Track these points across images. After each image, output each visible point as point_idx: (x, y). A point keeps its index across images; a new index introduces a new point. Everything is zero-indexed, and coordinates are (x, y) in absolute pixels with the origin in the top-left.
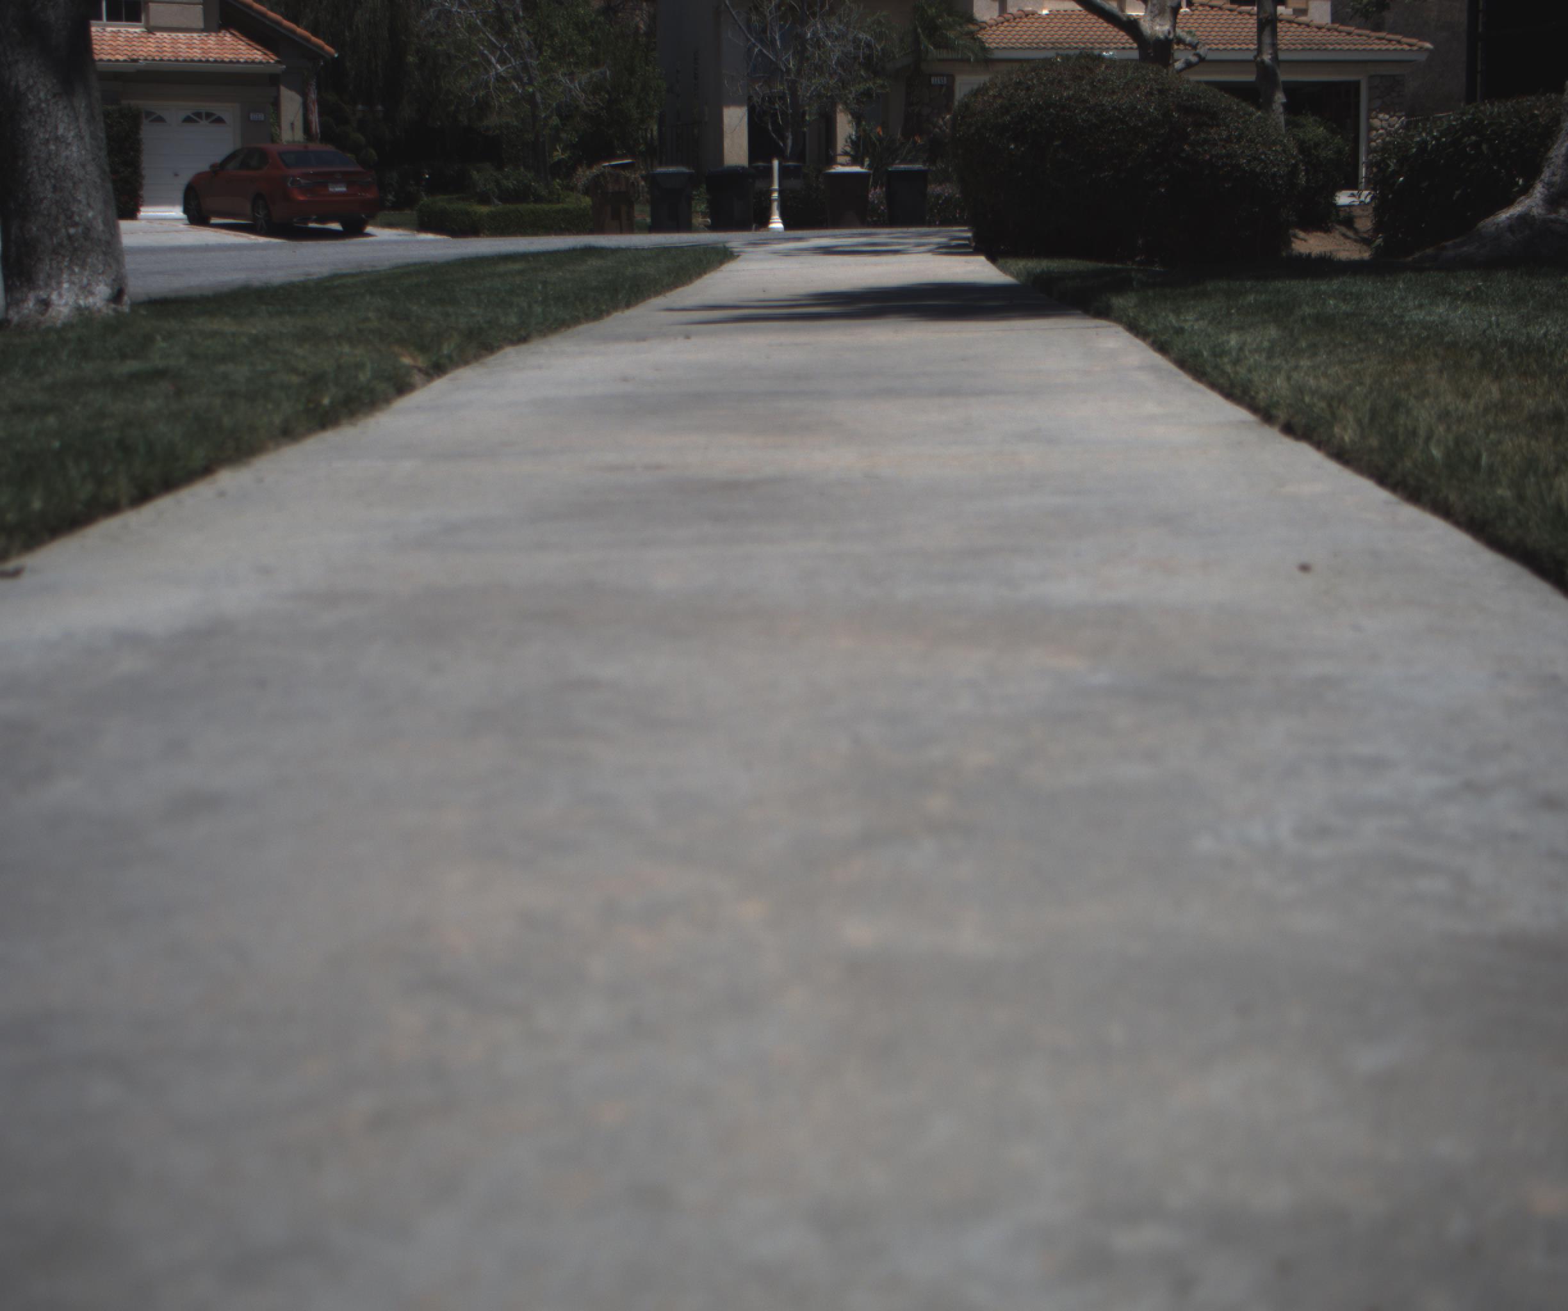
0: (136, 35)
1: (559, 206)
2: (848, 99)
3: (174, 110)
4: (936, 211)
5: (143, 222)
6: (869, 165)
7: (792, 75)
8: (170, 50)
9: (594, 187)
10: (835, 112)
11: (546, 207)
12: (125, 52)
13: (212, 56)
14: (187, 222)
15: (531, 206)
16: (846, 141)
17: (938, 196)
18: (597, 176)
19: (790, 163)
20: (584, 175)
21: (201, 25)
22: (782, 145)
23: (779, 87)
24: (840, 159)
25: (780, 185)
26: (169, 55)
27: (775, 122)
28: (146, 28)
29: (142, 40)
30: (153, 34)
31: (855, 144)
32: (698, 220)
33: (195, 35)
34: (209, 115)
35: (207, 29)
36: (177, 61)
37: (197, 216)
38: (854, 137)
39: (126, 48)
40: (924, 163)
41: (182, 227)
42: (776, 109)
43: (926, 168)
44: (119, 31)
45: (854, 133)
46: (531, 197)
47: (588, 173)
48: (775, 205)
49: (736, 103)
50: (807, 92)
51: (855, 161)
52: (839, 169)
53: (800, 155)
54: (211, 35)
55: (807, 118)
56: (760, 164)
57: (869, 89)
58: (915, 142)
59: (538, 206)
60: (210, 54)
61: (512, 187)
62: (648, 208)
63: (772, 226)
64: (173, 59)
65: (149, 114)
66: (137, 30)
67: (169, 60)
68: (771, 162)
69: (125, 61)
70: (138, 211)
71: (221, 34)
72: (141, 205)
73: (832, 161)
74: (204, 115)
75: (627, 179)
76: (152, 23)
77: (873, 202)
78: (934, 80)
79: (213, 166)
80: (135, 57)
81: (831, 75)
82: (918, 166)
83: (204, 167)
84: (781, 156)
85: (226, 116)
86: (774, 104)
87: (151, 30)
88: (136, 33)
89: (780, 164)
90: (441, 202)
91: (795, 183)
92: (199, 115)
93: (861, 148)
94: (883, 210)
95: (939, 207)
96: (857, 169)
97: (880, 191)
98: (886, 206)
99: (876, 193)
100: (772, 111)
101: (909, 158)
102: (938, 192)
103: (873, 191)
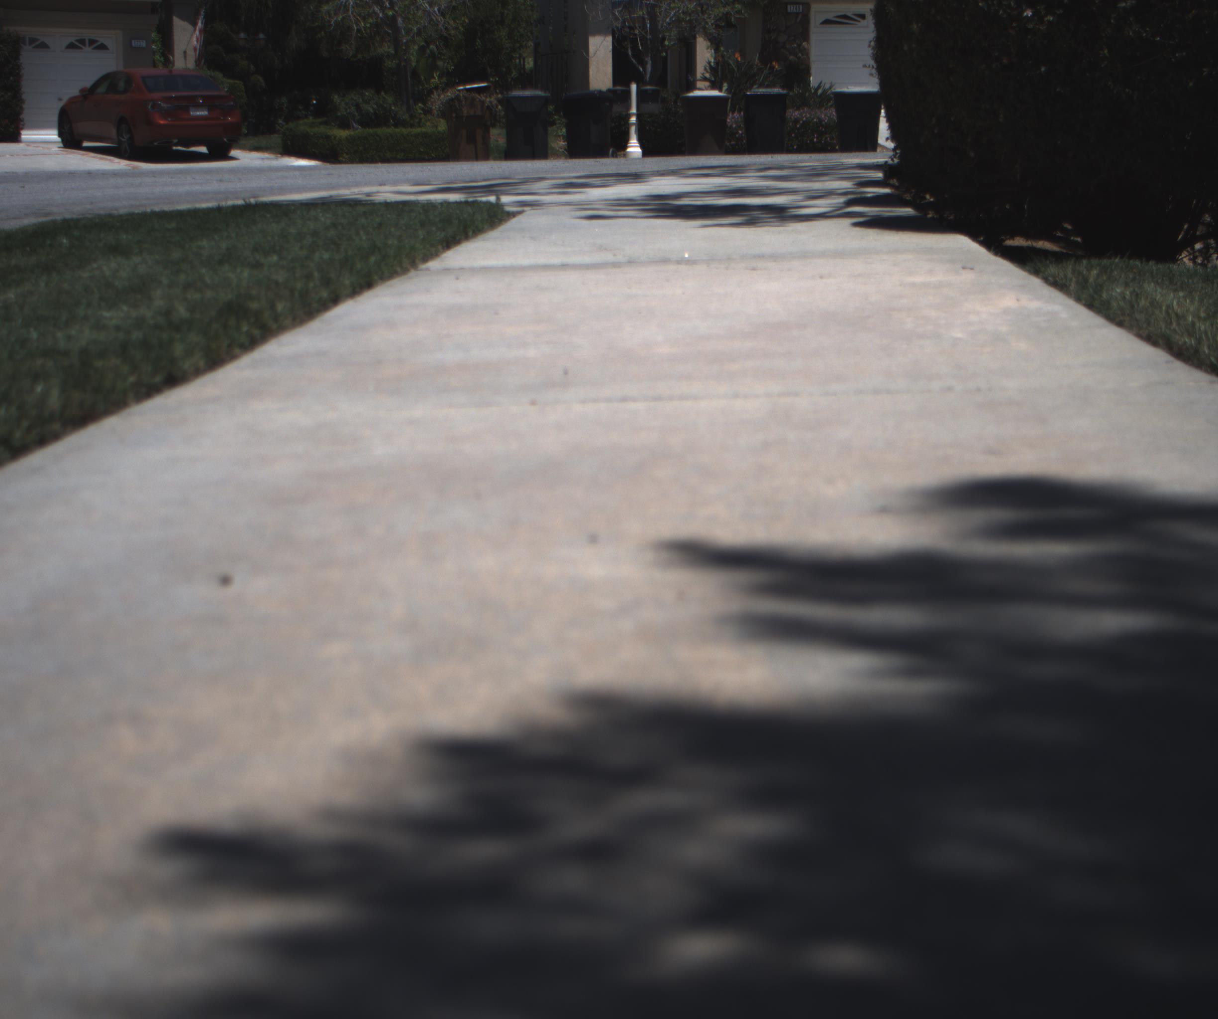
1: (418, 130)
2: (707, 23)
3: (58, 37)
5: (24, 145)
6: (727, 89)
9: (450, 110)
10: (695, 38)
11: (405, 131)
14: (61, 145)
15: (391, 130)
16: (705, 69)
17: (796, 121)
18: (452, 100)
19: (649, 87)
20: (439, 99)
22: (641, 69)
23: (639, 12)
24: (699, 84)
25: (638, 108)
27: (635, 48)
31: (713, 70)
32: (554, 147)
34: (92, 42)
37: (71, 141)
38: (712, 64)
40: (783, 87)
42: (636, 35)
43: (785, 92)
45: (713, 60)
46: (391, 121)
47: (443, 96)
48: (633, 130)
49: (601, 32)
50: (667, 18)
51: (714, 86)
52: (697, 93)
53: (661, 79)
55: (666, 43)
56: (618, 88)
57: (728, 13)
58: (772, 68)
59: (397, 130)
61: (372, 111)
62: (503, 132)
63: (629, 150)
65: (32, 41)
68: (628, 86)
70: (19, 135)
72: (22, 129)
73: (692, 87)
74: (87, 42)
75: (483, 102)
77: (731, 126)
82: (776, 90)
84: (640, 81)
85: (108, 43)
86: (634, 31)
89: (638, 88)
90: (306, 126)
91: (653, 108)
92: (82, 41)
93: (720, 73)
94: (742, 135)
95: (796, 131)
96: (715, 93)
97: (738, 115)
98: (744, 130)
99: (735, 117)
100: (631, 36)
101: (766, 83)
102: (796, 117)
103: (731, 115)
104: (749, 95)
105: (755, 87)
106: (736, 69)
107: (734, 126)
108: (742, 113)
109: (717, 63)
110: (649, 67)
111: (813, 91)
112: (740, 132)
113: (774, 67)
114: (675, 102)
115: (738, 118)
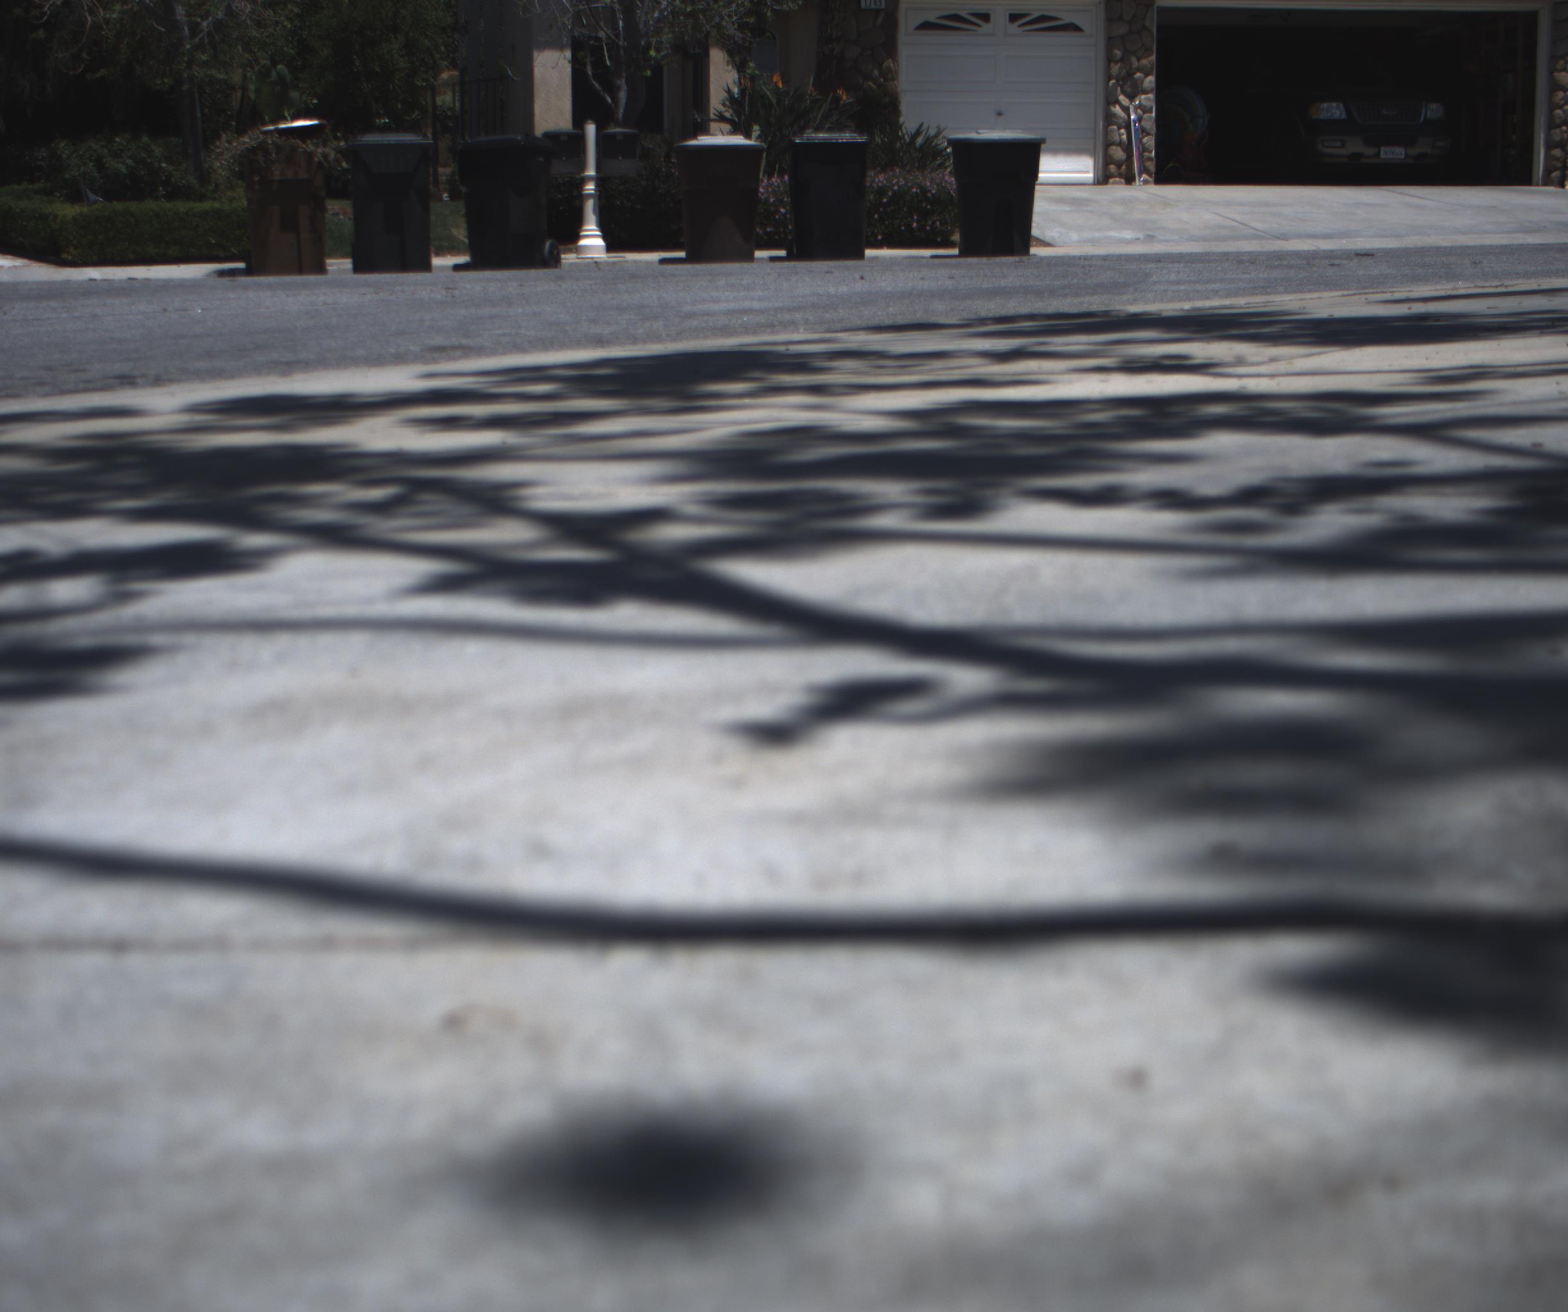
6: (760, 134)
9: (247, 173)
16: (723, 98)
17: (881, 191)
18: (253, 150)
19: (618, 130)
20: (229, 149)
22: (609, 100)
24: (714, 126)
25: (598, 168)
27: (598, 63)
38: (736, 90)
40: (858, 131)
42: (598, 39)
45: (736, 86)
46: (160, 189)
47: (234, 147)
48: (590, 206)
49: (553, 43)
51: (738, 126)
52: (705, 140)
58: (837, 99)
63: (583, 242)
68: (586, 128)
73: (695, 128)
75: (310, 156)
77: (767, 200)
78: (865, 2)
82: (846, 137)
91: (625, 166)
93: (746, 109)
94: (785, 215)
95: (881, 210)
96: (739, 140)
97: (779, 181)
98: (788, 208)
99: (773, 184)
100: (592, 42)
101: (828, 125)
102: (880, 184)
103: (765, 181)
104: (798, 144)
105: (807, 131)
106: (774, 101)
107: (772, 200)
108: (786, 177)
109: (743, 92)
110: (623, 96)
111: (908, 140)
112: (783, 210)
113: (840, 99)
114: (668, 157)
115: (778, 187)
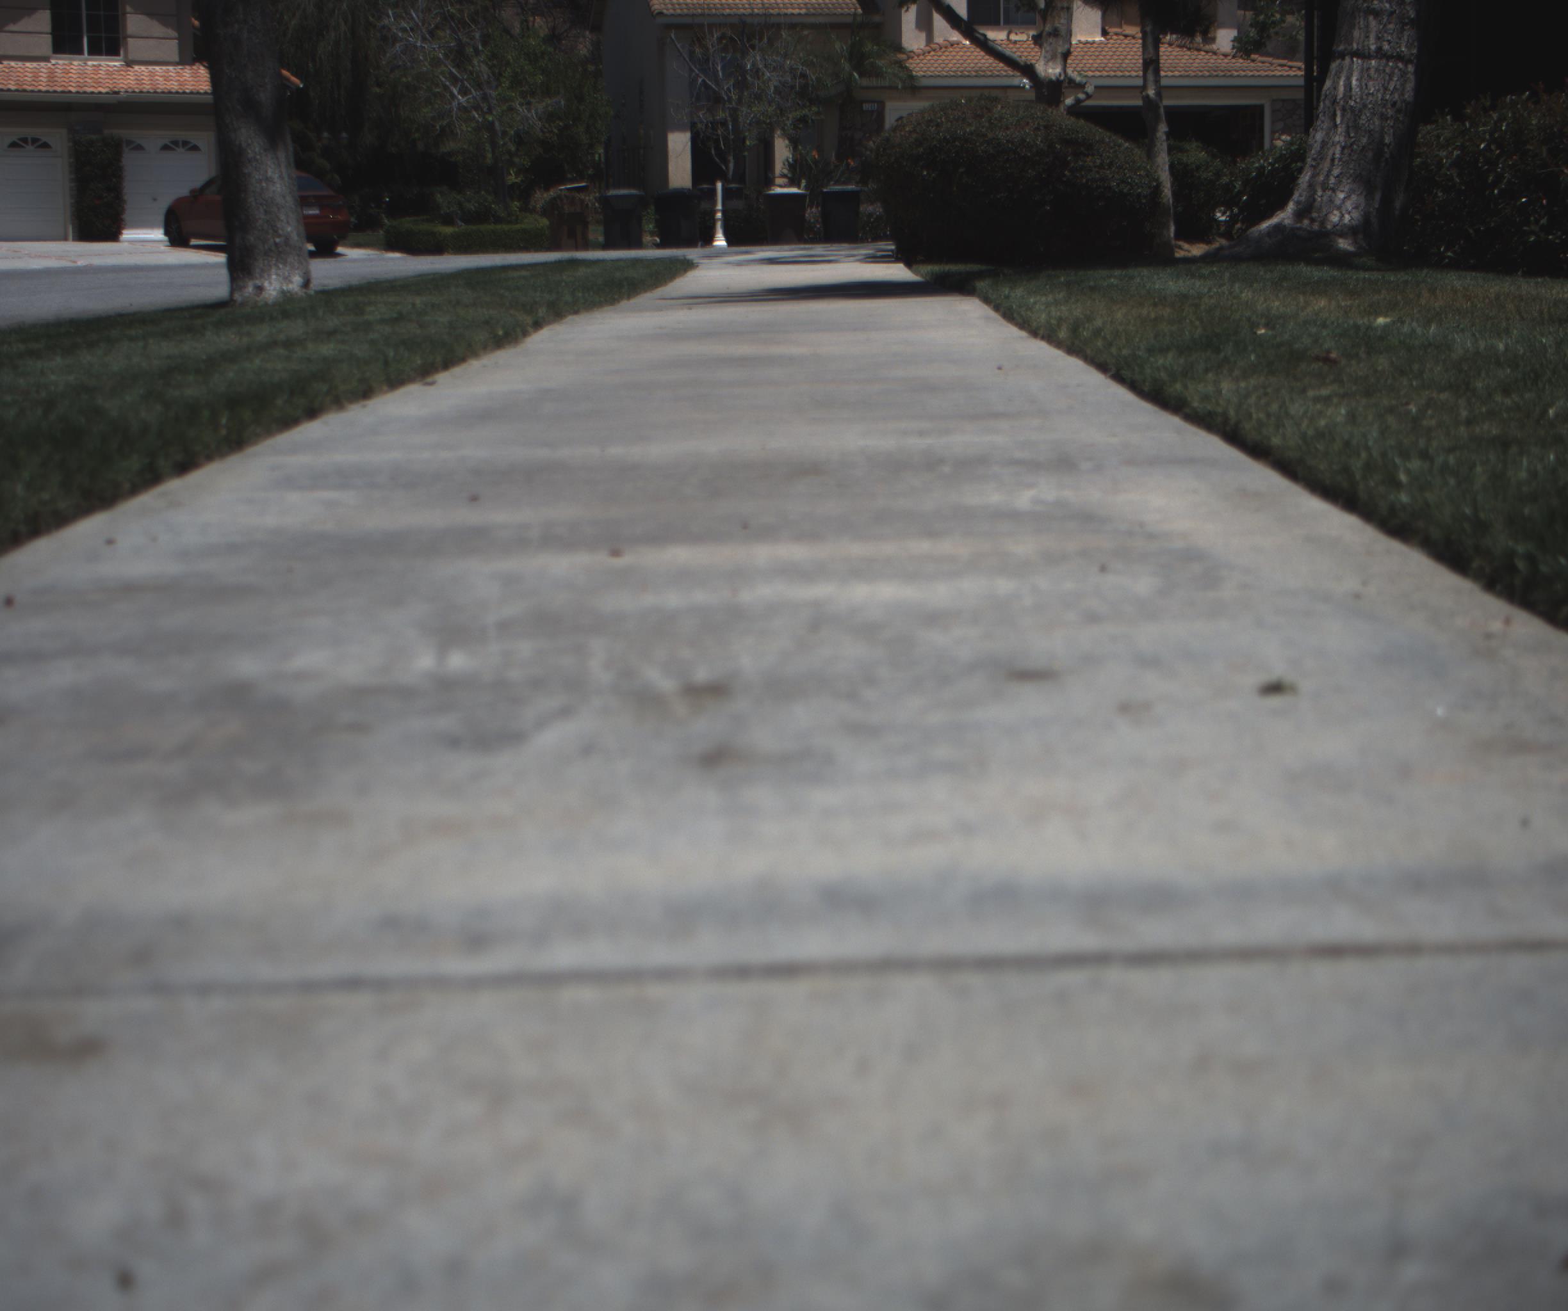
0: (115, 68)
1: (518, 226)
2: (785, 125)
3: (153, 139)
4: (868, 229)
5: (126, 244)
6: (805, 186)
7: (734, 103)
8: (148, 82)
9: (550, 210)
10: (773, 138)
11: (506, 227)
12: (107, 85)
13: (189, 88)
14: (168, 244)
15: (491, 227)
16: (784, 164)
17: (870, 215)
18: (554, 199)
19: (733, 185)
20: (541, 198)
21: (176, 58)
22: (724, 168)
23: (721, 115)
24: (779, 181)
25: (723, 205)
26: (148, 87)
27: (717, 148)
28: (125, 62)
29: (122, 73)
30: (132, 68)
31: (792, 167)
32: (647, 238)
33: (171, 68)
34: (185, 143)
35: (183, 61)
36: (155, 92)
37: (178, 238)
38: (791, 160)
39: (107, 80)
40: (857, 183)
41: (163, 248)
42: (718, 135)
43: (858, 189)
44: (100, 65)
45: (791, 156)
46: (492, 218)
47: (545, 195)
48: (719, 225)
49: (680, 128)
50: (748, 119)
51: (793, 182)
52: (779, 190)
53: (740, 177)
54: (186, 68)
55: (748, 143)
56: (705, 186)
57: (805, 116)
58: (848, 165)
59: (499, 227)
60: (187, 87)
61: (473, 209)
62: (601, 228)
63: (716, 243)
64: (152, 91)
65: (129, 142)
66: (116, 64)
67: (148, 92)
68: (714, 184)
69: (107, 93)
70: (120, 233)
71: (195, 67)
72: (124, 228)
73: (770, 182)
74: (181, 143)
75: (582, 201)
76: (130, 57)
77: (810, 220)
78: (866, 107)
79: (193, 191)
80: (116, 89)
81: (770, 104)
82: (851, 187)
83: (184, 191)
84: (723, 177)
85: (200, 144)
86: (717, 131)
87: (129, 64)
88: (115, 66)
89: (723, 186)
90: (407, 223)
91: (738, 204)
92: (176, 143)
93: (798, 170)
94: (819, 228)
96: (794, 190)
97: (816, 211)
98: (821, 224)
99: (812, 212)
100: (715, 137)
101: (842, 180)
103: (809, 211)
104: (826, 192)
105: (832, 183)
106: (813, 166)
107: (812, 220)
108: (820, 209)
109: (795, 161)
110: (731, 165)
114: (759, 200)
115: (815, 213)
